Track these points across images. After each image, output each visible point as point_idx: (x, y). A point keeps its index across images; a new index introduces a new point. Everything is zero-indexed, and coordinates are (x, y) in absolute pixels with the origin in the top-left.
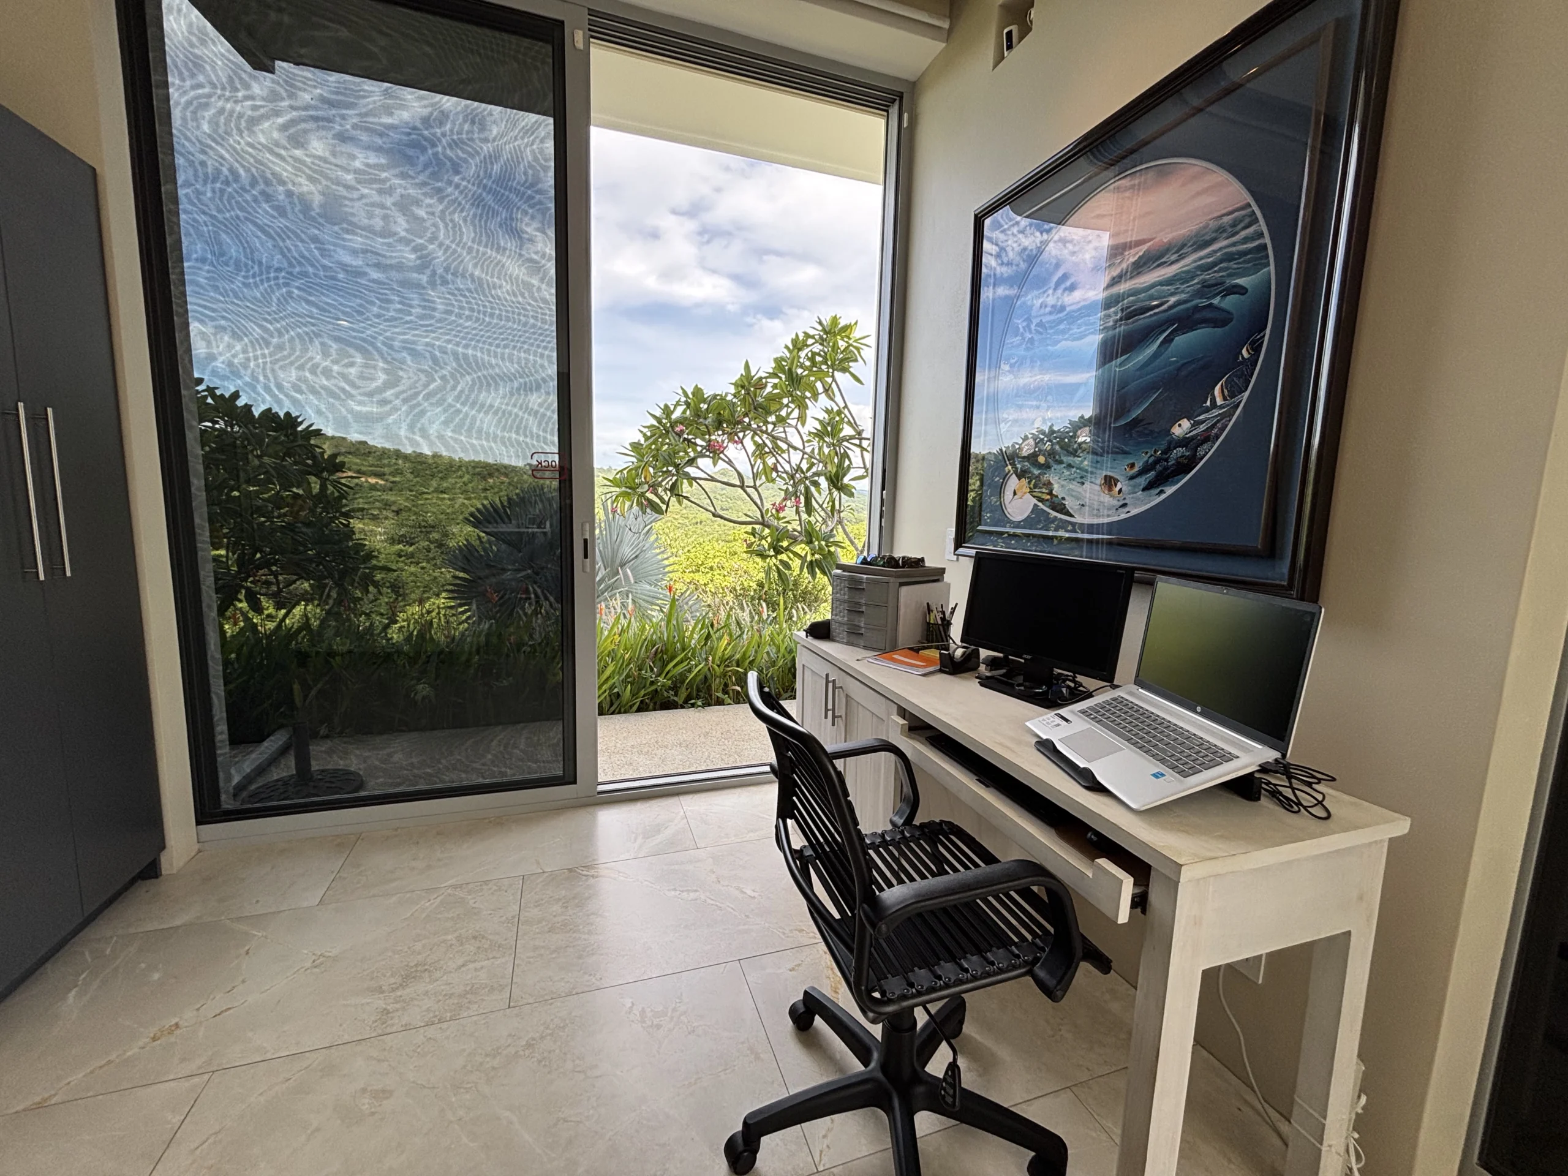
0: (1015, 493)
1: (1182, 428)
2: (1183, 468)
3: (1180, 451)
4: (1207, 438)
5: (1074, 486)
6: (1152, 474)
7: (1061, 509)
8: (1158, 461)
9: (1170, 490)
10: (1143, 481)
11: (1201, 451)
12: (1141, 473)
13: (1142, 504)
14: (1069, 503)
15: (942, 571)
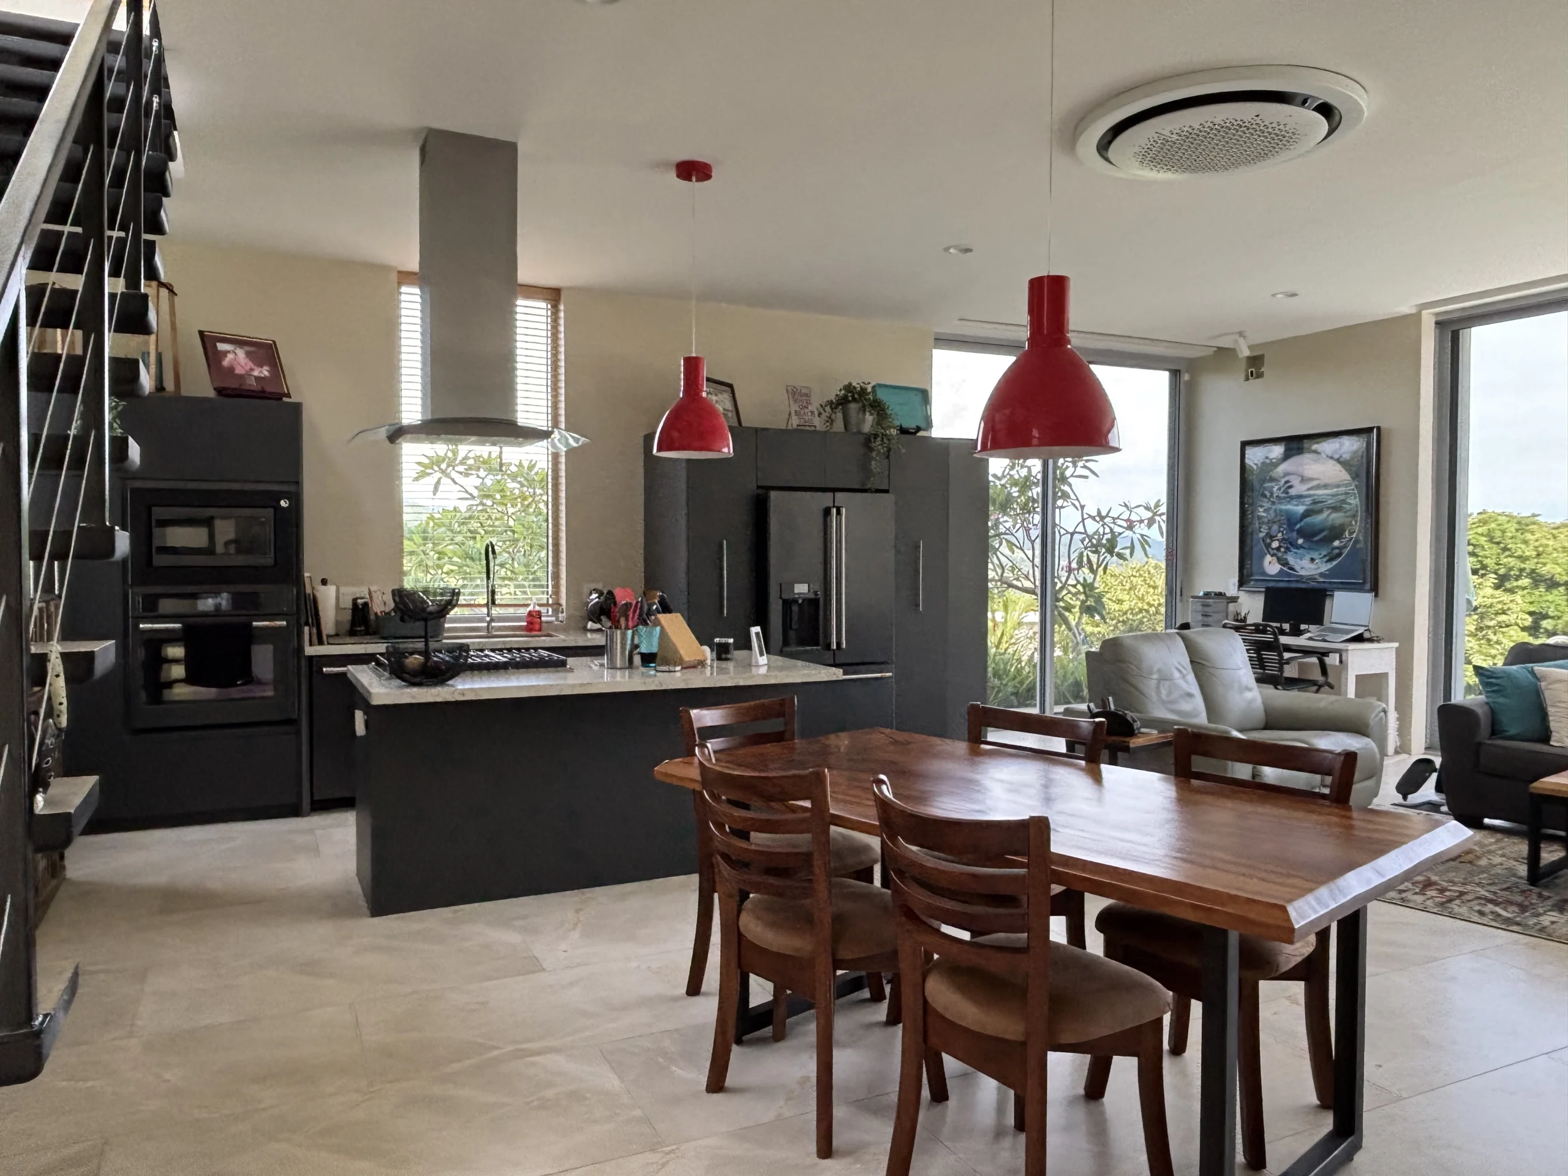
0: (1270, 563)
1: (1336, 543)
2: (1339, 555)
3: (1337, 551)
4: (1345, 547)
5: (1298, 561)
6: (1328, 558)
7: (1292, 569)
8: (1330, 553)
9: (1335, 563)
10: (1325, 560)
11: (1343, 551)
12: (1325, 556)
13: (1325, 568)
14: (1297, 567)
15: (1238, 597)
